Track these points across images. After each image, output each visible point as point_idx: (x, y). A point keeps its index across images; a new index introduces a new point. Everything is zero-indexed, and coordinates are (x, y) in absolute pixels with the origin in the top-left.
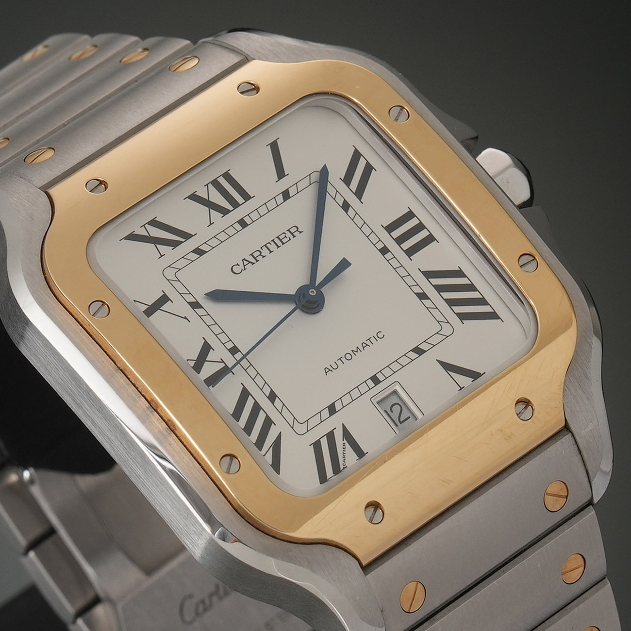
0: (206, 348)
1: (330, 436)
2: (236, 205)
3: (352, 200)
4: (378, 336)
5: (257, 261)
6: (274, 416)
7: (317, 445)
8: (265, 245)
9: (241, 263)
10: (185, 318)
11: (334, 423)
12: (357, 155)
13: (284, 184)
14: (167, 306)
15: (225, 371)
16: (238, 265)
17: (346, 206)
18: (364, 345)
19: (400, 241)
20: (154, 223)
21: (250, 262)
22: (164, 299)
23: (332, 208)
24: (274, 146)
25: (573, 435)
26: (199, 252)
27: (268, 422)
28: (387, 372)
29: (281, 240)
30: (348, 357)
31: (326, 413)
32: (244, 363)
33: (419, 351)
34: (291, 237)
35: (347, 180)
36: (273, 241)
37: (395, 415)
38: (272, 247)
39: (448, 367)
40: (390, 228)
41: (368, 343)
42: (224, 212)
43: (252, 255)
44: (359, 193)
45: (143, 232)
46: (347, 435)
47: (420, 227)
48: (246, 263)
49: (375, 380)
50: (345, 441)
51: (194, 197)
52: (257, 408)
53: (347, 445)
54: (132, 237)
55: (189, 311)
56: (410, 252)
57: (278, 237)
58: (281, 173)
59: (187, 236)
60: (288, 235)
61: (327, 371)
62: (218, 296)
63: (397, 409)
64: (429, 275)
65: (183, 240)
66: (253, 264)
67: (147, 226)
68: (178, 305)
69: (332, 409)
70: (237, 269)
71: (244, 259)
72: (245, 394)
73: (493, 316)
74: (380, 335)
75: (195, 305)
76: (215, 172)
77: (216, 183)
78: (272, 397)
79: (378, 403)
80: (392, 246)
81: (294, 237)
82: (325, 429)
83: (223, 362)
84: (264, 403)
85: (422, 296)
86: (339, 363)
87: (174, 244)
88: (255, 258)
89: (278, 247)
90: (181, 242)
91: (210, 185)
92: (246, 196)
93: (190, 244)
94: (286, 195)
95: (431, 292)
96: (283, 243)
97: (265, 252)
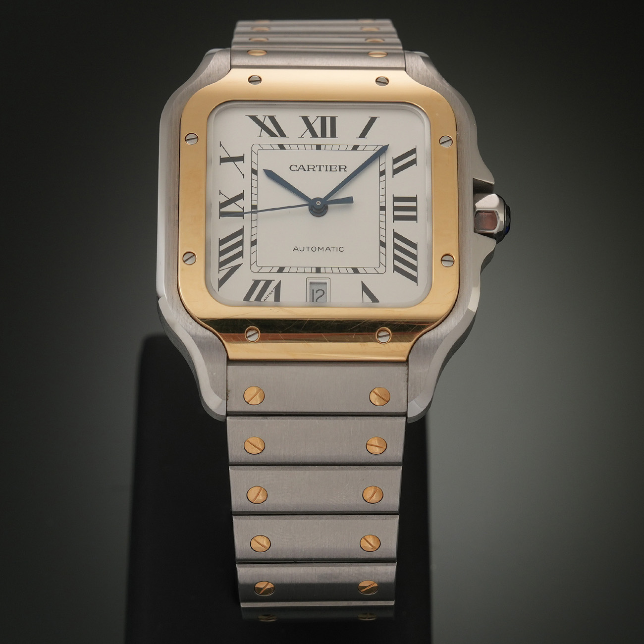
0: (241, 196)
1: (268, 283)
2: (324, 135)
3: (389, 172)
5: (308, 170)
6: (246, 253)
7: (257, 282)
9: (298, 167)
10: (243, 175)
11: (276, 278)
12: (414, 151)
13: (361, 141)
14: (238, 163)
15: (241, 214)
17: (382, 173)
18: (328, 249)
19: (396, 209)
20: (272, 119)
21: (304, 169)
22: (241, 159)
23: (374, 169)
24: (373, 120)
25: (408, 369)
26: (282, 147)
27: (241, 254)
28: (328, 270)
30: (314, 249)
31: (276, 269)
32: (254, 215)
33: (356, 271)
34: (338, 170)
35: (395, 161)
36: (327, 166)
37: (316, 295)
39: (365, 289)
40: (396, 199)
41: (331, 249)
42: (314, 135)
43: (308, 166)
44: (396, 172)
45: (261, 119)
46: (278, 288)
47: (414, 209)
49: (318, 270)
50: (274, 290)
51: (306, 119)
52: (241, 243)
53: (273, 293)
54: (254, 118)
55: (248, 172)
56: (396, 218)
58: (363, 135)
59: (283, 135)
60: (338, 168)
61: (296, 249)
63: (320, 293)
64: (396, 235)
65: (279, 136)
66: (305, 170)
67: (267, 118)
68: (246, 167)
69: (281, 270)
71: (302, 166)
72: (241, 232)
73: (414, 279)
74: (341, 249)
75: (254, 172)
76: (328, 114)
77: (323, 119)
78: (254, 243)
79: (311, 283)
80: (389, 209)
81: (340, 171)
82: (268, 277)
83: (243, 209)
84: (247, 243)
85: (383, 244)
86: (306, 249)
87: (272, 134)
88: (308, 168)
89: (327, 171)
90: (277, 136)
91: (320, 118)
92: (333, 135)
93: (280, 140)
94: (355, 148)
95: (390, 245)
96: (331, 170)
97: (317, 169)
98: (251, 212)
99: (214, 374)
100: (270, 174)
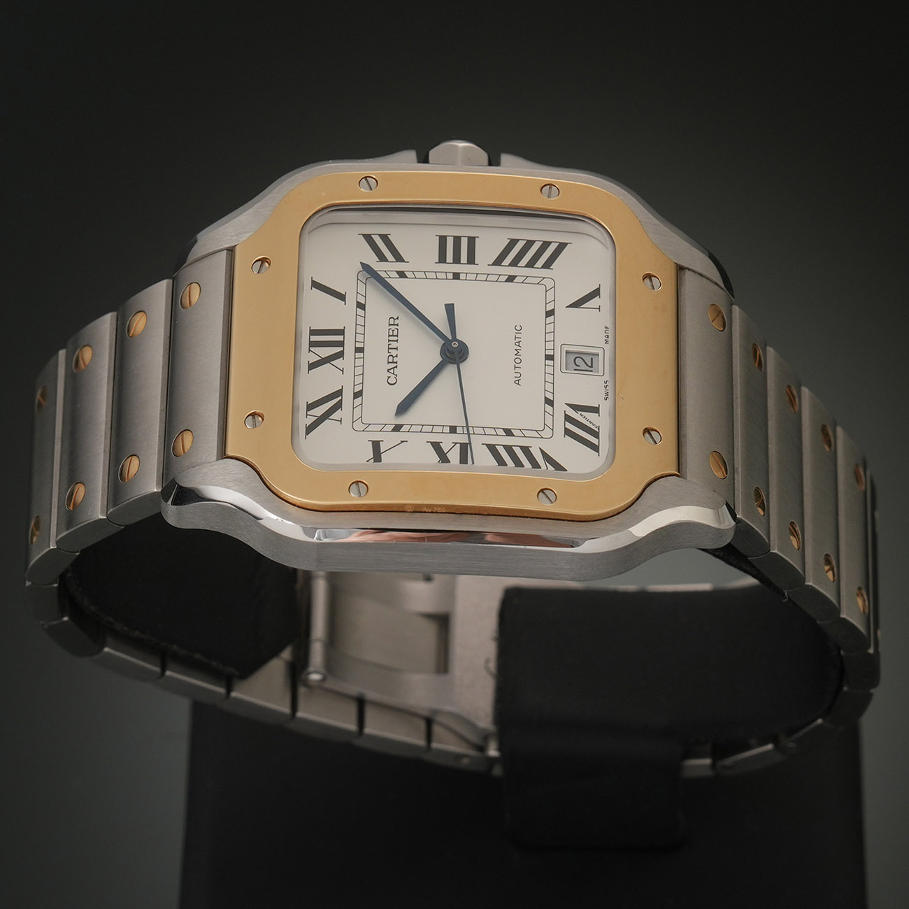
0: (437, 446)
1: (568, 418)
2: (341, 344)
3: (400, 266)
4: (518, 330)
5: (396, 363)
6: (525, 442)
7: (568, 432)
8: (389, 348)
9: (390, 375)
10: (402, 442)
11: (560, 409)
12: (368, 238)
13: (351, 300)
14: (383, 447)
15: (464, 447)
16: (389, 377)
17: (402, 274)
18: (517, 344)
19: (457, 260)
20: (311, 407)
21: (393, 368)
22: (376, 445)
23: (397, 283)
24: (315, 285)
25: (688, 269)
26: (358, 395)
27: (526, 450)
28: (550, 345)
29: (393, 336)
30: (518, 361)
31: (548, 408)
33: (550, 313)
34: (396, 327)
35: (382, 258)
36: (389, 341)
37: (583, 366)
38: (394, 345)
39: (577, 304)
40: (442, 259)
41: (518, 340)
42: (340, 355)
43: (389, 363)
44: (399, 258)
45: (311, 420)
46: (575, 407)
47: (457, 240)
48: (392, 371)
49: (549, 357)
50: (580, 413)
51: (312, 366)
52: (509, 449)
53: (583, 413)
54: (310, 428)
55: (398, 436)
56: (471, 260)
57: (389, 336)
58: (342, 297)
59: (339, 393)
60: (393, 327)
61: (517, 382)
62: (403, 408)
63: (579, 361)
64: (498, 262)
65: (340, 398)
66: (396, 367)
67: (310, 413)
68: (388, 440)
70: (392, 380)
71: (388, 370)
72: (492, 448)
73: (562, 246)
74: (518, 328)
75: (397, 428)
76: (305, 339)
77: (313, 344)
78: (508, 432)
79: (566, 369)
80: (457, 268)
81: (397, 325)
82: (560, 418)
83: (456, 443)
84: (509, 441)
85: (511, 279)
86: (517, 370)
87: (338, 406)
88: (393, 362)
89: (397, 341)
90: (341, 400)
91: (311, 349)
92: (341, 332)
93: (347, 397)
94: (361, 306)
95: (513, 271)
96: (397, 336)
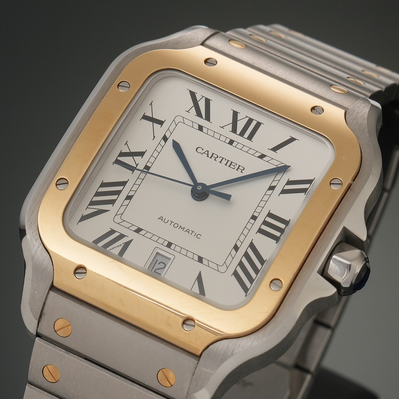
0: (141, 154)
1: (122, 236)
2: (242, 135)
3: (278, 189)
4: (198, 236)
5: (211, 158)
6: (118, 204)
7: (112, 232)
8: (223, 158)
10: (154, 137)
11: (131, 235)
12: (309, 182)
14: (157, 125)
15: (132, 169)
16: (203, 149)
17: (272, 188)
18: (188, 231)
19: (265, 223)
20: (208, 101)
21: (208, 154)
22: (161, 123)
23: (267, 182)
24: (292, 140)
25: (198, 364)
26: (200, 128)
27: (112, 202)
28: (178, 249)
29: (231, 164)
30: (176, 225)
31: (135, 228)
32: (143, 175)
33: (200, 260)
34: (236, 168)
35: (289, 183)
36: (228, 161)
37: (157, 266)
38: (224, 162)
39: (199, 279)
40: (270, 215)
41: (190, 232)
42: (234, 130)
43: (213, 154)
44: (284, 192)
45: (198, 97)
46: (127, 244)
47: (281, 231)
48: (206, 153)
49: (169, 245)
50: (123, 245)
51: (235, 114)
52: (118, 193)
53: (121, 247)
54: (193, 94)
55: (159, 136)
56: (261, 231)
57: (232, 162)
58: (275, 149)
59: (208, 118)
61: (161, 218)
63: (162, 265)
64: (252, 246)
65: (204, 118)
66: (208, 156)
67: (204, 99)
68: (160, 131)
69: (138, 230)
70: (199, 150)
71: (208, 151)
72: (124, 184)
73: (246, 290)
74: (199, 236)
75: (165, 139)
76: (257, 117)
77: (250, 121)
78: (129, 198)
79: (158, 253)
80: (260, 220)
81: (237, 170)
82: (124, 231)
83: (137, 165)
84: (123, 195)
85: (236, 248)
86: (170, 222)
87: (199, 114)
88: (212, 156)
89: (226, 165)
90: (202, 117)
91: (248, 118)
92: (250, 138)
93: (202, 122)
94: (262, 156)
95: (241, 252)
96: (229, 166)
97: (219, 159)
98: (142, 171)
99: (36, 292)
100: (177, 147)
